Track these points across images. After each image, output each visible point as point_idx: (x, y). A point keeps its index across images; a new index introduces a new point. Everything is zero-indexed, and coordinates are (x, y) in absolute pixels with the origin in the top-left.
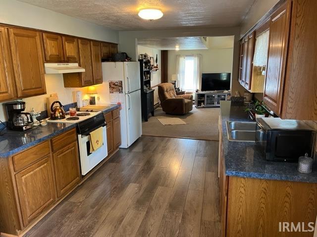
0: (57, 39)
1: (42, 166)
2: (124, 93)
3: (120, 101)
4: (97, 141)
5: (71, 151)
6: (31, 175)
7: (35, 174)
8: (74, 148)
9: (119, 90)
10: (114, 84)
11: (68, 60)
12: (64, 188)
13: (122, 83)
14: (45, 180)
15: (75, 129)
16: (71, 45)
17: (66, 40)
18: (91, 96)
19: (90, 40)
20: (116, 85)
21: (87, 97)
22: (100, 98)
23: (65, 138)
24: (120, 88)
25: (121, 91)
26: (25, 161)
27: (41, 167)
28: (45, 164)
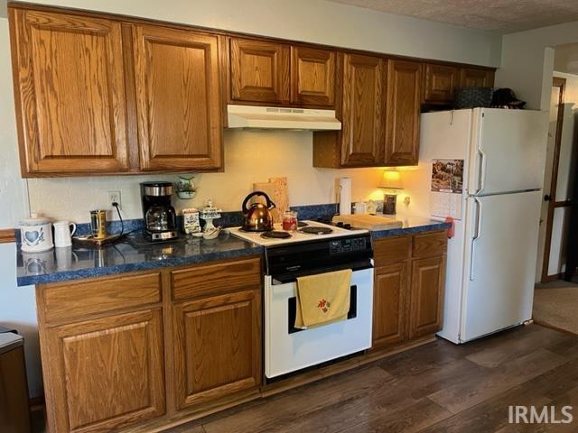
0: (273, 52)
1: (131, 327)
2: (465, 192)
3: (453, 214)
4: (322, 304)
5: (236, 309)
6: (94, 339)
7: (106, 340)
8: (247, 304)
9: (454, 183)
10: (444, 168)
11: (301, 102)
12: (197, 392)
13: (462, 166)
14: (134, 358)
15: (258, 259)
16: (317, 67)
17: (300, 56)
18: (387, 193)
19: (385, 58)
20: (448, 171)
21: (379, 196)
22: (411, 200)
23: (218, 275)
24: (457, 179)
25: (457, 188)
26: (76, 304)
27: (125, 328)
28: (143, 324)
